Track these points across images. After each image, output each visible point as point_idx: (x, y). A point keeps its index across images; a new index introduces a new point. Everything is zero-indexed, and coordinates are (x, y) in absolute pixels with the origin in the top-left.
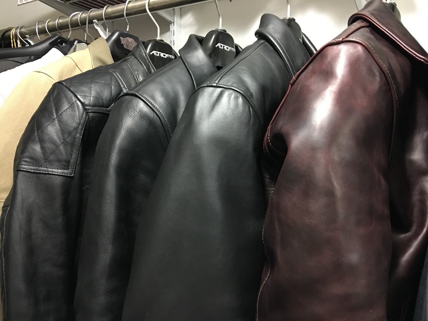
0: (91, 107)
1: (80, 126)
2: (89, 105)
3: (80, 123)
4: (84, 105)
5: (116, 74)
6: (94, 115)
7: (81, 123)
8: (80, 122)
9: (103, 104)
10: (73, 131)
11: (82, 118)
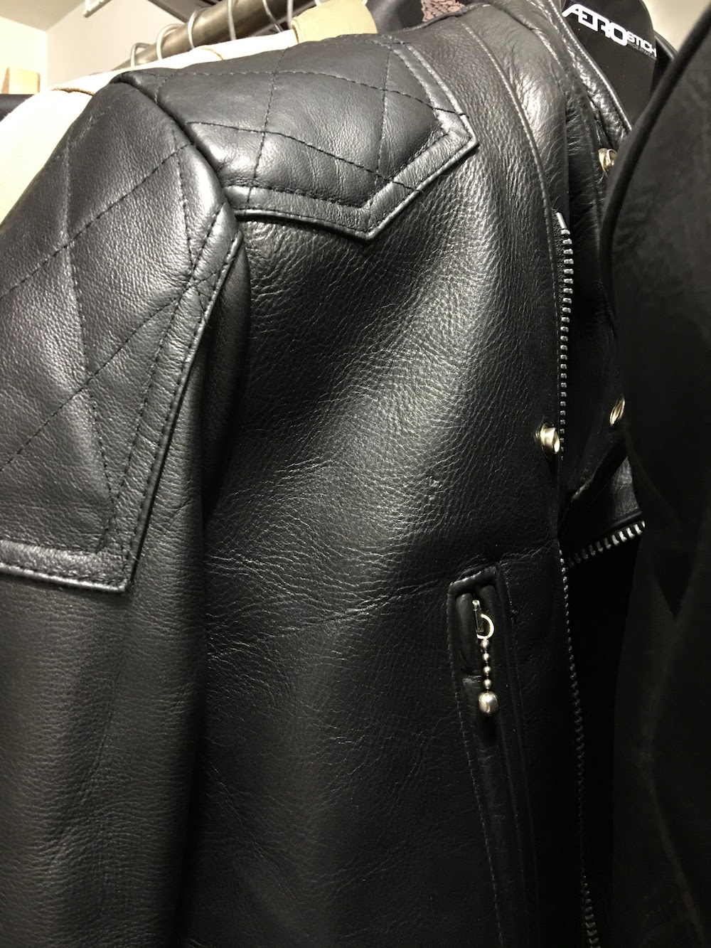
0: (262, 191)
1: (190, 294)
2: (252, 180)
3: (188, 277)
4: (222, 173)
5: (409, 54)
6: (278, 239)
7: (197, 273)
8: (193, 266)
9: (334, 177)
10: (145, 321)
11: (204, 243)
